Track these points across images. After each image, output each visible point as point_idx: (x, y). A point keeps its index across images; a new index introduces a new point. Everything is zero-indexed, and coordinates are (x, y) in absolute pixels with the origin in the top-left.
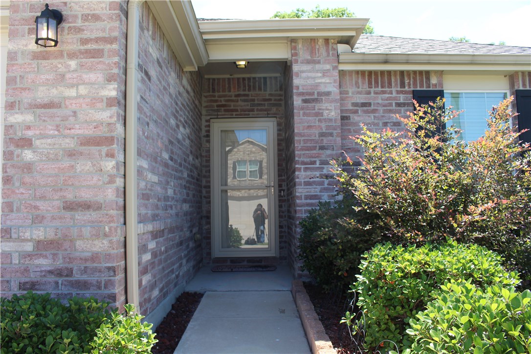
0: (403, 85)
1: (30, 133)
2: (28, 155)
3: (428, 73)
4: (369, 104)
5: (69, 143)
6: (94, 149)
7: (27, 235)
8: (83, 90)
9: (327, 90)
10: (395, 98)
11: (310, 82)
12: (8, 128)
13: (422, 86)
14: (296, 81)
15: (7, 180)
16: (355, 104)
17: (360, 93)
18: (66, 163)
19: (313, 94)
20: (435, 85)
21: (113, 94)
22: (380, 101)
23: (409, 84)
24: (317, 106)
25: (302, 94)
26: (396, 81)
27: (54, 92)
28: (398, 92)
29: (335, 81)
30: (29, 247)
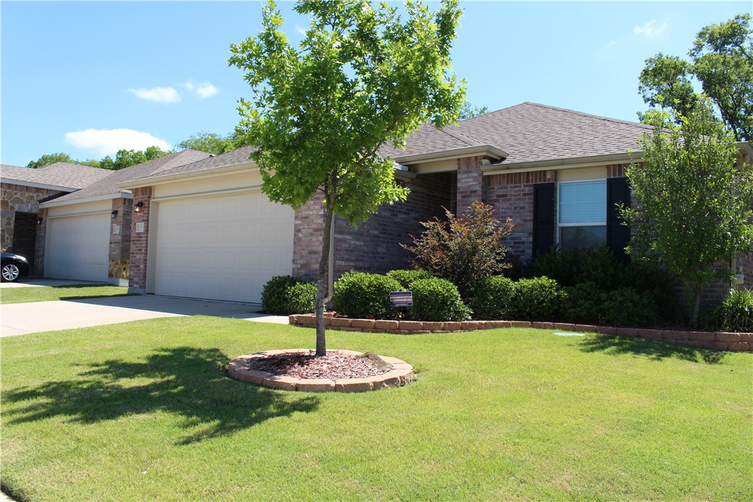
0: (528, 181)
1: (301, 227)
2: (300, 235)
3: (545, 171)
4: (506, 195)
5: (310, 231)
6: (317, 233)
7: (299, 262)
8: (314, 212)
9: (475, 189)
10: (522, 191)
11: (466, 185)
12: (295, 225)
13: (540, 181)
14: (459, 185)
15: (295, 243)
16: (498, 196)
17: (501, 188)
18: (310, 238)
19: (466, 192)
20: (549, 179)
21: (322, 213)
22: (513, 193)
23: (532, 180)
24: (469, 199)
25: (461, 192)
26: (524, 178)
27: (307, 213)
28: (525, 186)
29: (479, 184)
30: (299, 266)
